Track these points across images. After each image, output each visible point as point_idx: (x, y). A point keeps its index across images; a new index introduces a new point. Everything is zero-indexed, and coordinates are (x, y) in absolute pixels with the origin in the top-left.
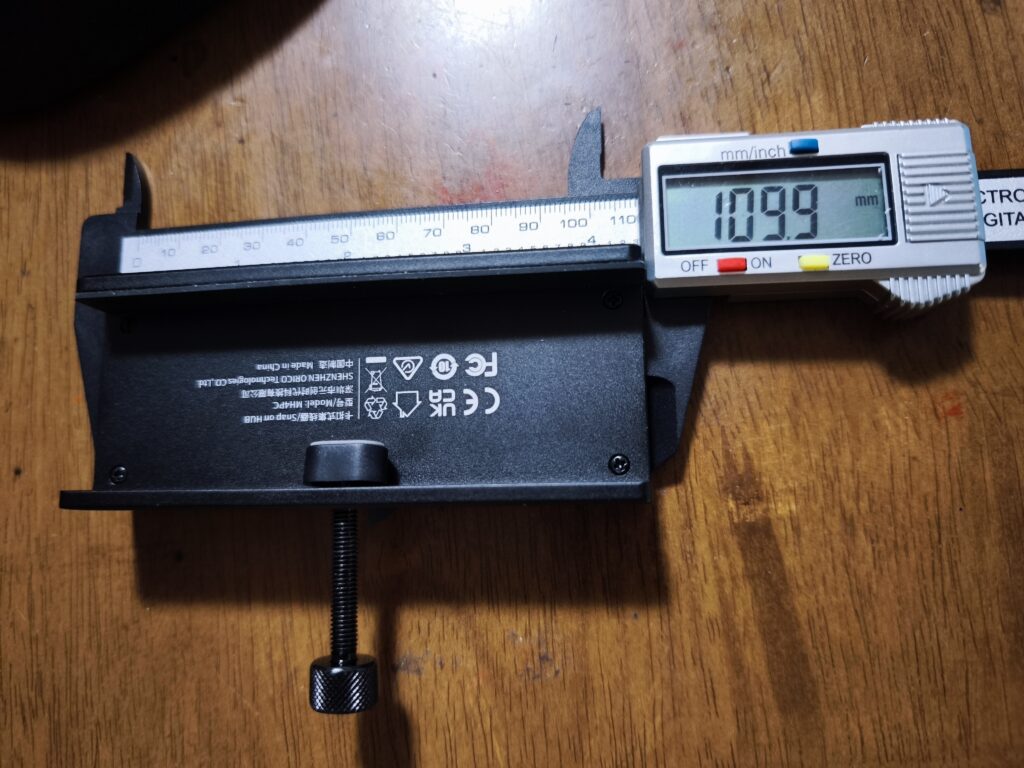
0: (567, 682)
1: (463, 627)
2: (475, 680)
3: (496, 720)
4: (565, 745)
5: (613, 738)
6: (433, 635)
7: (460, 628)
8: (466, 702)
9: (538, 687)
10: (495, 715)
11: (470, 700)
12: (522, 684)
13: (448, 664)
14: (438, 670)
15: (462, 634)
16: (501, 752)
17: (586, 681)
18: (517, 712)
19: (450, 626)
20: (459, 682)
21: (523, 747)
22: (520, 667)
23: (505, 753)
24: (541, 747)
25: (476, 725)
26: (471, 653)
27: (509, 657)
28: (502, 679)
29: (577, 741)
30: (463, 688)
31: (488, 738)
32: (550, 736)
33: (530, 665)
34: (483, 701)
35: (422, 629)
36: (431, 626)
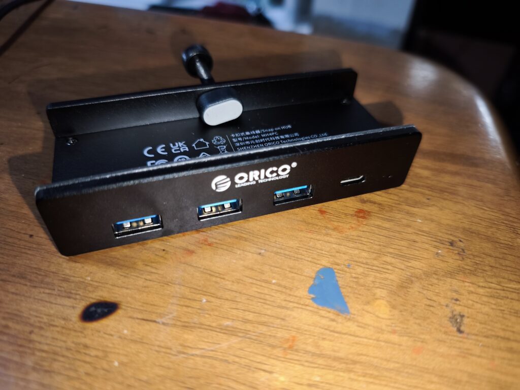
0: (467, 238)
1: (431, 279)
2: (467, 284)
3: (494, 280)
4: (505, 251)
5: (498, 229)
6: (435, 298)
7: (431, 281)
8: (481, 293)
9: (470, 252)
10: (489, 280)
11: (481, 291)
12: (469, 260)
13: (456, 296)
14: (461, 304)
15: (436, 281)
16: (514, 285)
17: (465, 230)
18: (487, 268)
19: (430, 286)
20: (469, 293)
21: (509, 272)
22: (457, 257)
23: (515, 283)
24: (507, 263)
25: (497, 293)
26: (449, 280)
27: (451, 261)
28: (466, 269)
29: (501, 245)
30: (472, 292)
31: (505, 289)
32: (501, 256)
33: (457, 252)
34: (481, 284)
35: (432, 305)
36: (429, 298)
